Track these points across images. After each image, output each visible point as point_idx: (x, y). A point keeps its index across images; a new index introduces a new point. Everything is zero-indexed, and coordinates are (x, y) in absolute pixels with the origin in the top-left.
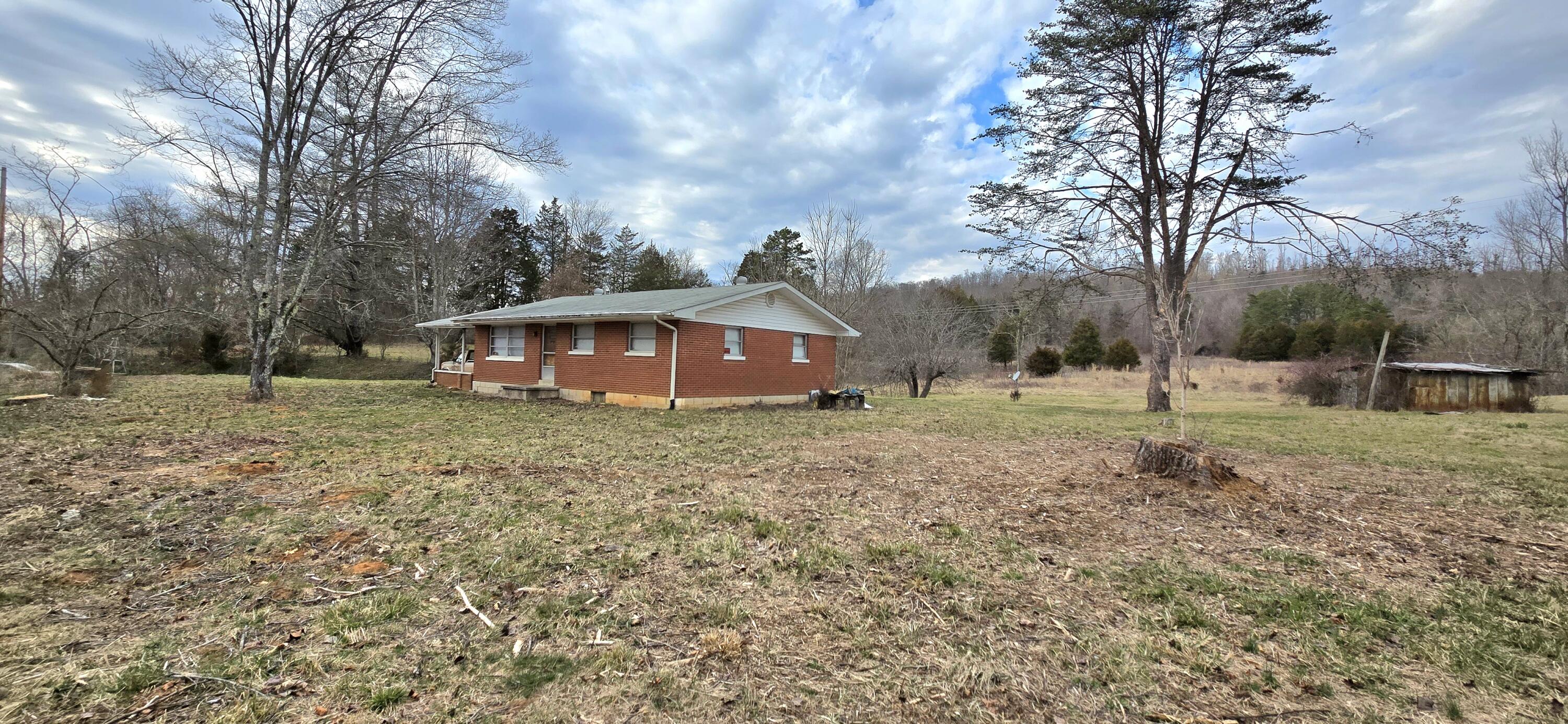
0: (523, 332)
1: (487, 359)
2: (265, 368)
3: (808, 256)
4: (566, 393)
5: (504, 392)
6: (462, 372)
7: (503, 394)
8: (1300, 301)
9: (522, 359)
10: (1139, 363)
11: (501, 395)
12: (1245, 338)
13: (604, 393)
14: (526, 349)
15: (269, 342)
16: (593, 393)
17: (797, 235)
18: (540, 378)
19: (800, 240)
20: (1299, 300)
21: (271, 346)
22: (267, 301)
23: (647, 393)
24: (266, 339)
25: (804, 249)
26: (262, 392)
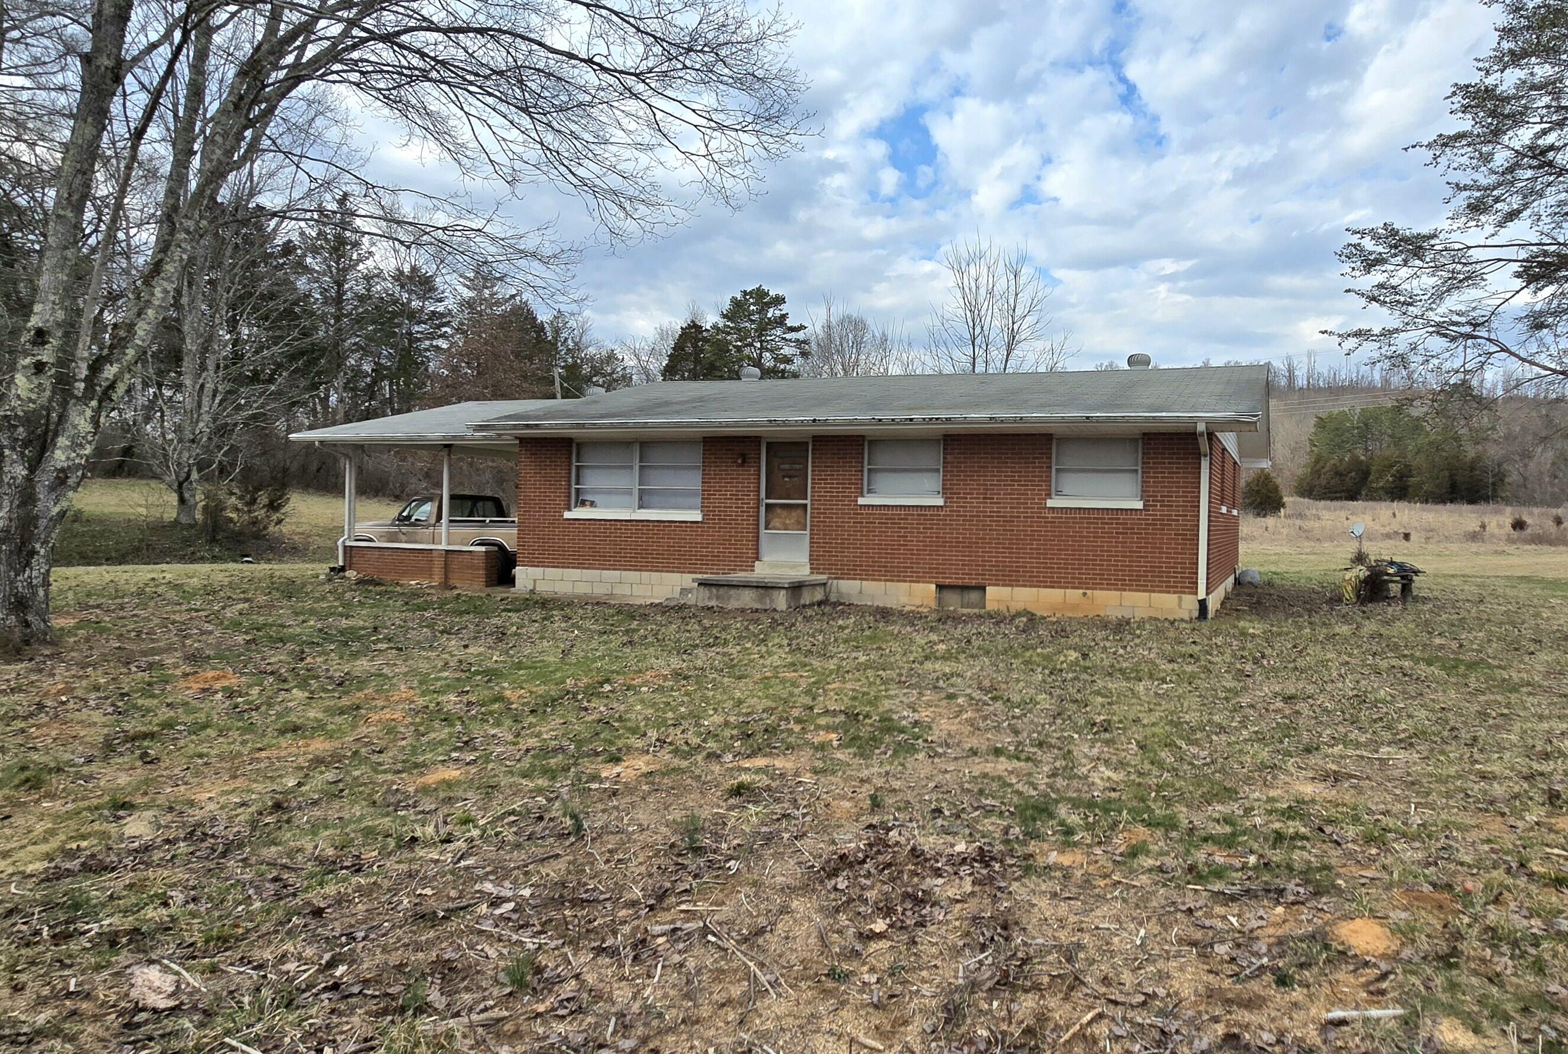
0: (696, 456)
1: (567, 515)
2: (33, 553)
3: (800, 335)
4: (849, 588)
5: (704, 592)
6: (443, 546)
7: (700, 598)
8: (1366, 427)
9: (696, 516)
10: (1283, 505)
11: (691, 599)
12: (1316, 473)
13: (983, 589)
14: (706, 495)
15: (45, 479)
16: (940, 587)
17: (779, 300)
18: (757, 559)
19: (785, 308)
20: (1366, 425)
21: (52, 489)
22: (47, 355)
23: (1122, 586)
24: (32, 469)
25: (789, 322)
26: (27, 625)
